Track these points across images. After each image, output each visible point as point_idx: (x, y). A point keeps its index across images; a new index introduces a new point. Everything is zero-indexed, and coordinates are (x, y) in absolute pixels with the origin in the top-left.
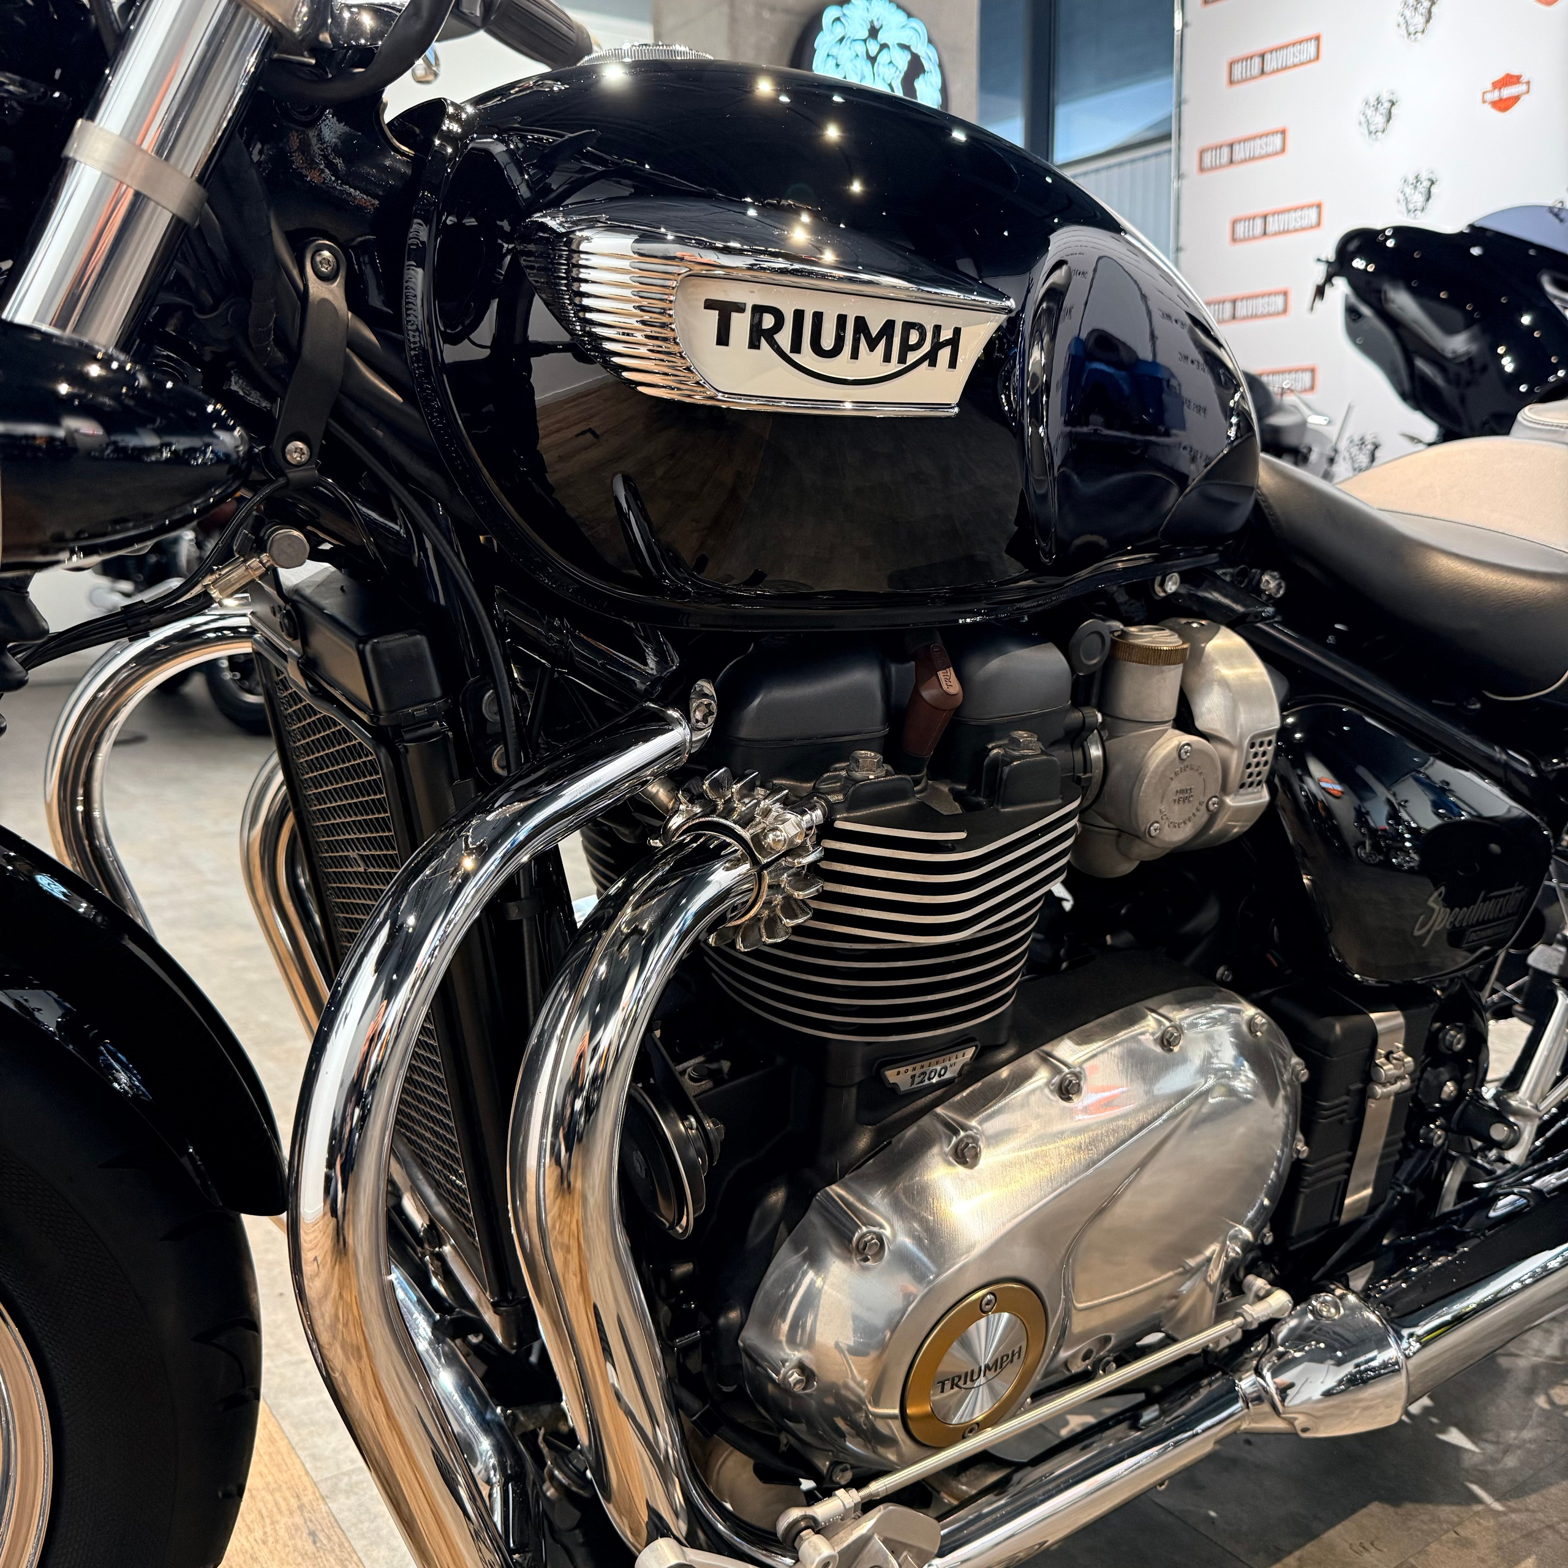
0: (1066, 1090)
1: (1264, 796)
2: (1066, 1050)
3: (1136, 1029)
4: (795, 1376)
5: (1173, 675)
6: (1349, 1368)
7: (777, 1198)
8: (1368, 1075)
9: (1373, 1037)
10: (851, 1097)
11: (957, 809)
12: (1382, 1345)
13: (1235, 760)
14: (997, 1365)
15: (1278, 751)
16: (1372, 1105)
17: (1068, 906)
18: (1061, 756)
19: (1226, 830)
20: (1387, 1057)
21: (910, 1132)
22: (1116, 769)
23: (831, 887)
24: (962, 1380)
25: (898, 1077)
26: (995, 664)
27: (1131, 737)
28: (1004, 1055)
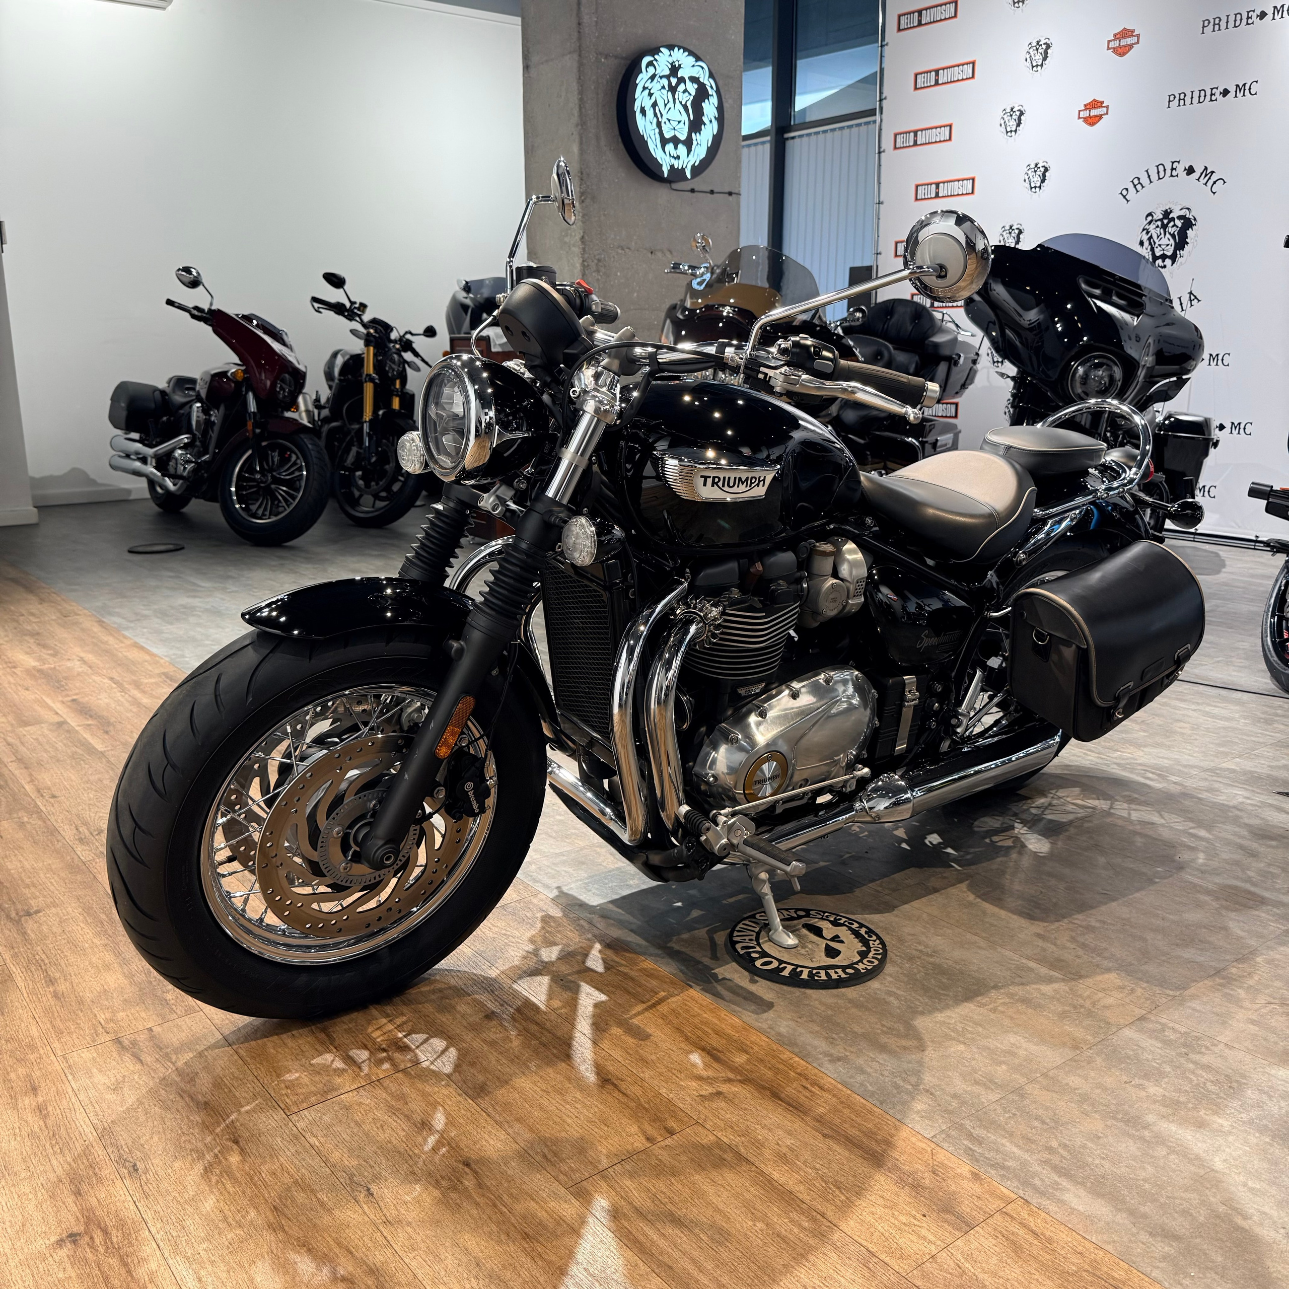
0: (795, 696)
1: (863, 599)
2: (796, 685)
3: (818, 678)
4: (711, 779)
5: (831, 560)
6: (894, 799)
7: (703, 729)
8: (902, 698)
9: (903, 684)
10: (727, 697)
11: (760, 606)
12: (906, 793)
13: (852, 587)
14: (773, 778)
15: (867, 584)
16: (904, 709)
17: (796, 639)
18: (793, 587)
19: (849, 612)
20: (910, 692)
21: (744, 710)
22: (812, 591)
23: (725, 630)
24: (762, 782)
25: (742, 692)
26: (773, 559)
27: (817, 581)
28: (774, 686)
